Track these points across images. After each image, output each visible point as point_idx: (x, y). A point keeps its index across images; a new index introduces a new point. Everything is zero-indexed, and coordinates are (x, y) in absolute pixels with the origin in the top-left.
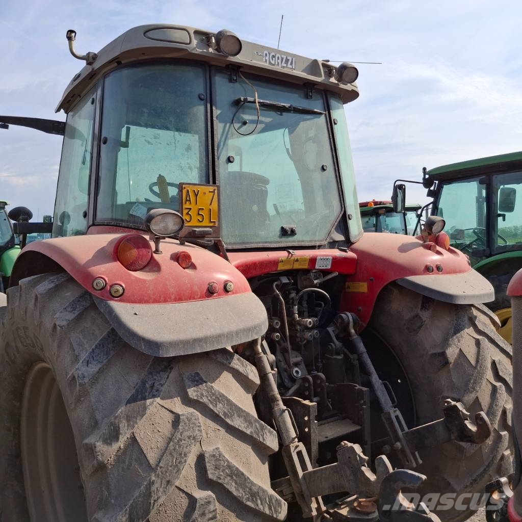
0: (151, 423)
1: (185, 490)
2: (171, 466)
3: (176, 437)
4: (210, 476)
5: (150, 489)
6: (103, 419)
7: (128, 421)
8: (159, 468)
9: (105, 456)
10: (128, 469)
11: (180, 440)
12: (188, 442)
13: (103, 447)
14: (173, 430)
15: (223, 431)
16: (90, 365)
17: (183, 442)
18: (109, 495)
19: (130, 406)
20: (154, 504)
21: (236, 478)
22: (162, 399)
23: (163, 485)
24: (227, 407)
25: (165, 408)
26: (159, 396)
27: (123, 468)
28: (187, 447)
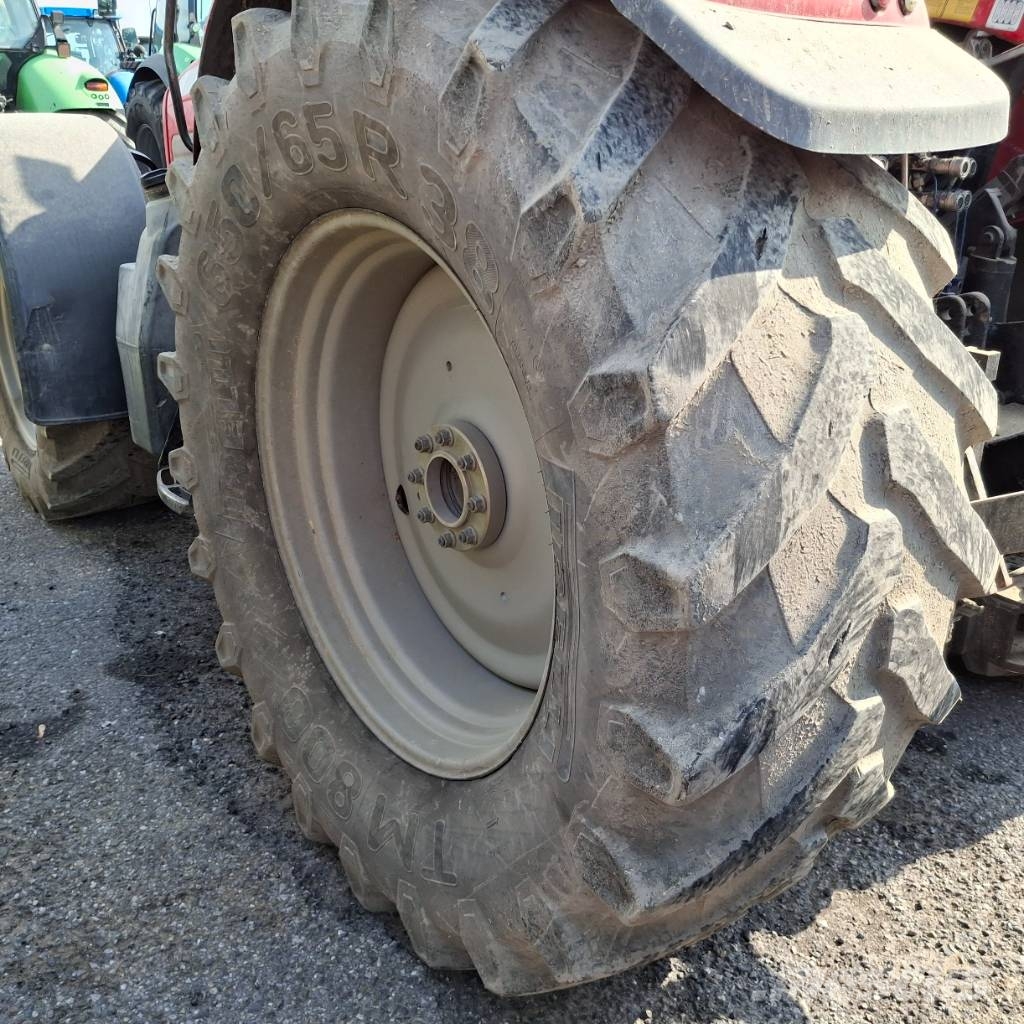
0: (765, 333)
1: (843, 501)
2: (821, 442)
3: (828, 372)
4: (896, 475)
5: (780, 493)
6: (646, 314)
7: (723, 319)
8: (796, 443)
9: (676, 401)
10: (717, 441)
11: (836, 380)
12: (852, 386)
13: (670, 380)
14: (818, 356)
15: (909, 371)
16: (604, 166)
17: (844, 386)
18: (669, 501)
19: (722, 284)
20: (787, 528)
21: (940, 484)
22: (787, 274)
23: (805, 483)
24: (918, 315)
25: (791, 298)
26: (779, 267)
27: (703, 438)
28: (850, 399)
